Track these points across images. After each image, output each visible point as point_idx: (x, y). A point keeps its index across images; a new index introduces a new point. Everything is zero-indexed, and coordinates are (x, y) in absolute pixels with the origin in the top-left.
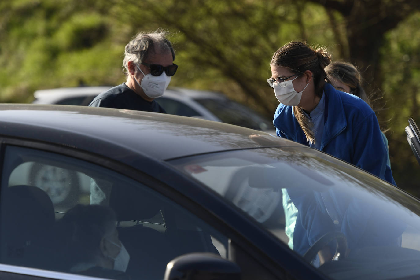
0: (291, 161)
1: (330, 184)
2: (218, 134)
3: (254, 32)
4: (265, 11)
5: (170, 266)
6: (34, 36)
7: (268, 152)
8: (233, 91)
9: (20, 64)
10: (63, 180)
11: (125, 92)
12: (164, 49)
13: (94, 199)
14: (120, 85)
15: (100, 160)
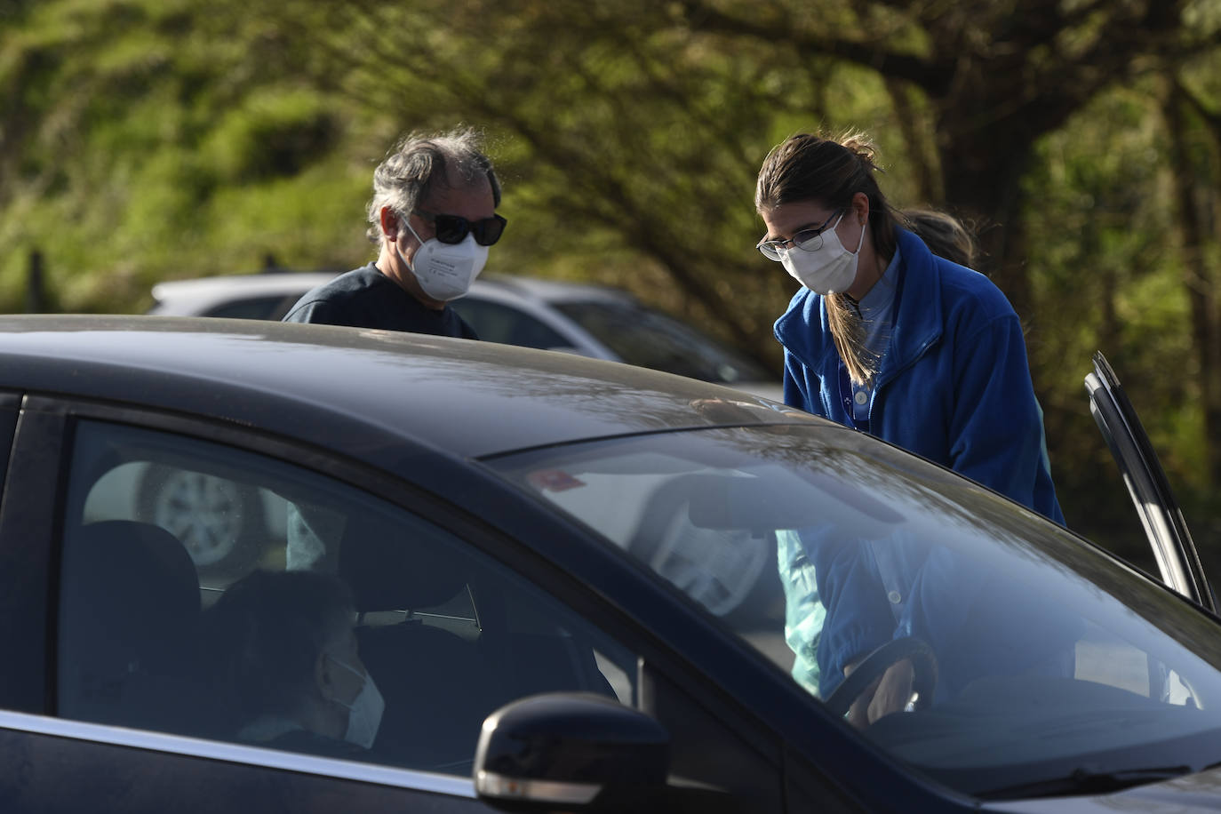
0: (797, 460)
1: (895, 518)
2: (614, 392)
3: (705, 134)
4: (733, 84)
5: (490, 725)
6: (152, 145)
7: (739, 438)
8: (650, 283)
9: (116, 216)
10: (224, 507)
11: (372, 286)
12: (472, 175)
13: (296, 555)
14: (362, 268)
15: (314, 458)
